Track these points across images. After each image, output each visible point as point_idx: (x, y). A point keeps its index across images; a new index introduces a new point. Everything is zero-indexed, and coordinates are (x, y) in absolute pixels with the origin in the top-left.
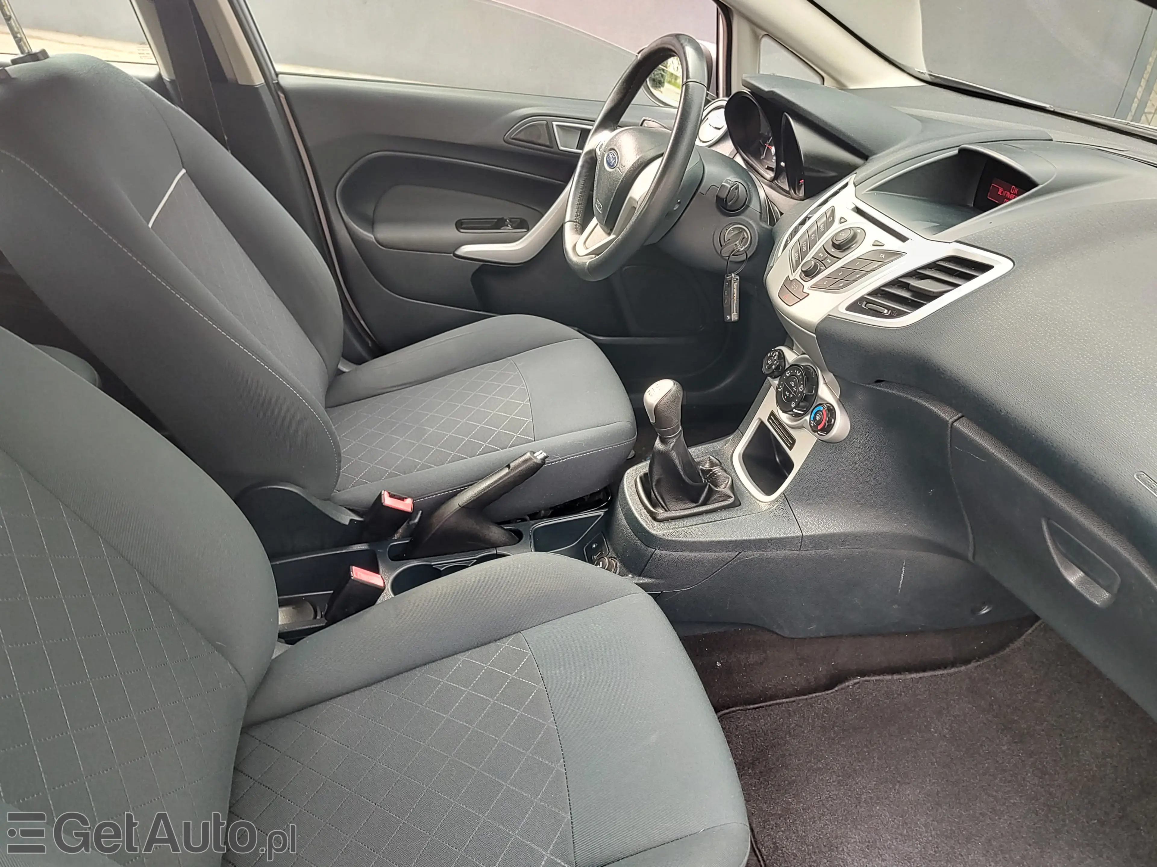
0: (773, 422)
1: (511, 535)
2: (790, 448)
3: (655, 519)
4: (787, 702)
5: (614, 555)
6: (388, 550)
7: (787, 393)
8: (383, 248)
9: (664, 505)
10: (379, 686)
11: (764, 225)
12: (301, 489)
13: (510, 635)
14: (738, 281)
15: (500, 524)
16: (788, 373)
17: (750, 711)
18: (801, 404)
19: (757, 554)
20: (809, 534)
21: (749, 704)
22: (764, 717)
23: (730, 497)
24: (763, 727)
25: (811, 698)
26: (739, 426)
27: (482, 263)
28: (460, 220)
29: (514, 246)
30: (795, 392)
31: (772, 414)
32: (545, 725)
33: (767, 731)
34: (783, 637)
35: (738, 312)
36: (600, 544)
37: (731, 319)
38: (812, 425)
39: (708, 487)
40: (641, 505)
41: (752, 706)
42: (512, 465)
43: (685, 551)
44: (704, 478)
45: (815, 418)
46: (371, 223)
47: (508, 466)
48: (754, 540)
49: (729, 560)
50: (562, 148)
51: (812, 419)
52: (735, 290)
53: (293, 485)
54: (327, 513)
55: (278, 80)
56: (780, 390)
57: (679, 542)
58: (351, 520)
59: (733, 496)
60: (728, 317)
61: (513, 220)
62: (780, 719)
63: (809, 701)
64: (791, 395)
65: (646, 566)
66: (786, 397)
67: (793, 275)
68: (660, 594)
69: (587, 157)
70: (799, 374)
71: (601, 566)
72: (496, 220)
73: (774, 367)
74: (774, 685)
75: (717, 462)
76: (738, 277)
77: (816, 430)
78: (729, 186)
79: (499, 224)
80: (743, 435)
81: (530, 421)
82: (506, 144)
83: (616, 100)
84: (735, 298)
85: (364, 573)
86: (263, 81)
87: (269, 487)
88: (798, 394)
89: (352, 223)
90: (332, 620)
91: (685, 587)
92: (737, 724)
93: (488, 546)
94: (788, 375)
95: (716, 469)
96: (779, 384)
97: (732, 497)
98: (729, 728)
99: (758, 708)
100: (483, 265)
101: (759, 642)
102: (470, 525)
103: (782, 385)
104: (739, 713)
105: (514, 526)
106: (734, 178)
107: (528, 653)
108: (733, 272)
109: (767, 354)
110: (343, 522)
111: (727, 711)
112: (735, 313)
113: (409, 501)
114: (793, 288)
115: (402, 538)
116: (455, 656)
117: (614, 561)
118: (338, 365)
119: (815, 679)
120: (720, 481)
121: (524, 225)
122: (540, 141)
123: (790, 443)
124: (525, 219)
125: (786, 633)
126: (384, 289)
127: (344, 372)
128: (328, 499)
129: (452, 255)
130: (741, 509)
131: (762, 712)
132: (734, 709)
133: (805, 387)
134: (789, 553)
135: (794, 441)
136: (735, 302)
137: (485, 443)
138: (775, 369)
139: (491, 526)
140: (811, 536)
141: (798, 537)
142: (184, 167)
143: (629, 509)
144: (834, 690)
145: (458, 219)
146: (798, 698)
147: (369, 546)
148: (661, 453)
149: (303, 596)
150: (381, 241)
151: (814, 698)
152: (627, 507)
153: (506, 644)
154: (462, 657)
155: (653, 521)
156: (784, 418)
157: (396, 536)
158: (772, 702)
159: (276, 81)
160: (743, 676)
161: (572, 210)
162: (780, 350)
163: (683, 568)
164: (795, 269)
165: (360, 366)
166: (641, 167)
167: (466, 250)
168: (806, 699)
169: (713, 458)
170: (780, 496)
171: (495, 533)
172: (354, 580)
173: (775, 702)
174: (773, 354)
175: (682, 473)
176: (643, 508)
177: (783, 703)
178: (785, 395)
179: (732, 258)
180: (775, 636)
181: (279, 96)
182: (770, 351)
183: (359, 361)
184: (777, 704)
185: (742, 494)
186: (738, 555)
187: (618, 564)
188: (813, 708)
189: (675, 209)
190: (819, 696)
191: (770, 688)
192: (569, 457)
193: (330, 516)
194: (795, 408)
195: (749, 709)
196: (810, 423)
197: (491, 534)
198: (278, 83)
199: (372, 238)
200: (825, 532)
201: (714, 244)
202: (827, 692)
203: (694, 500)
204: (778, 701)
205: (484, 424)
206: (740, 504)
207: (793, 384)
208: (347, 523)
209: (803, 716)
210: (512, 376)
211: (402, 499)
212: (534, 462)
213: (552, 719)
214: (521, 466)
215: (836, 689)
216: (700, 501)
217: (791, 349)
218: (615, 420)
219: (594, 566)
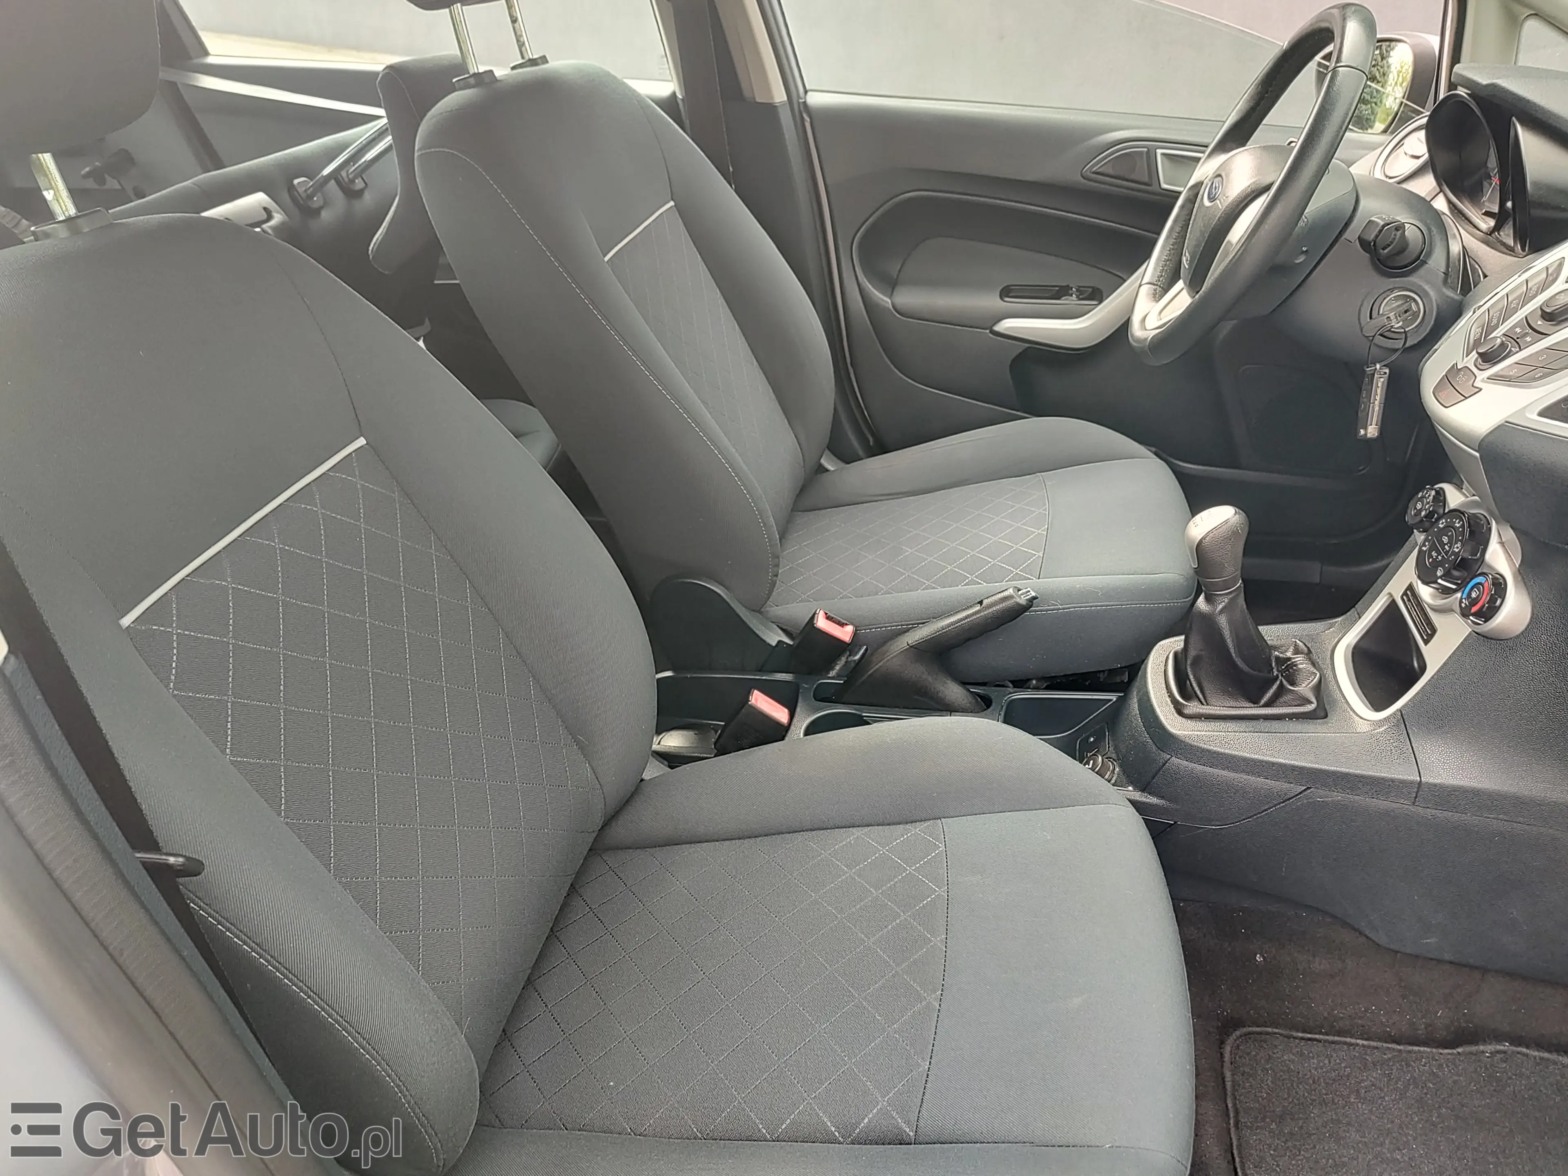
0: (1409, 600)
1: (977, 700)
2: (1426, 642)
3: (1180, 713)
4: (1363, 1046)
5: (1114, 756)
6: (815, 686)
7: (1434, 554)
8: (897, 315)
9: (1201, 696)
10: (752, 841)
11: (1450, 293)
12: (726, 591)
13: (925, 820)
14: (1387, 376)
15: (964, 684)
16: (1443, 523)
17: (1297, 1041)
18: (1456, 573)
19: (1337, 796)
20: (1431, 781)
21: (1298, 1031)
22: (1318, 1056)
23: (1311, 703)
24: (1313, 1071)
25: (1410, 1052)
26: (1356, 604)
27: (1028, 345)
28: (1008, 286)
29: (1075, 324)
30: (1447, 553)
31: (1410, 588)
32: (931, 941)
33: (1319, 1078)
34: (1378, 945)
35: (1379, 424)
36: (1100, 738)
37: (1366, 434)
38: (1463, 605)
39: (1278, 682)
40: (1165, 691)
41: (1300, 1035)
42: (985, 602)
43: (1217, 767)
44: (1278, 671)
45: (1469, 594)
46: (891, 284)
47: (981, 603)
48: (1334, 773)
49: (1287, 797)
50: (1164, 186)
51: (1464, 596)
52: (1379, 391)
53: (716, 584)
54: (751, 626)
55: (805, 98)
56: (1424, 549)
57: (1209, 751)
58: (780, 642)
59: (1314, 700)
60: (1362, 432)
61: (1081, 289)
62: (1346, 1067)
63: (1404, 1055)
64: (1440, 558)
65: (1153, 778)
66: (1431, 560)
67: (1466, 359)
68: (1172, 824)
69: (1190, 193)
70: (1458, 525)
71: (1090, 766)
72: (1057, 288)
73: (1423, 513)
74: (1350, 1016)
75: (1306, 649)
76: (1387, 371)
77: (1467, 613)
78: (1382, 223)
79: (1061, 292)
80: (1360, 618)
81: (1040, 556)
82: (1085, 181)
83: (1245, 111)
84: (1377, 403)
85: (767, 702)
86: (786, 99)
87: (689, 580)
88: (1450, 556)
89: (868, 283)
90: (722, 751)
91: (1213, 823)
92: (1270, 1053)
93: (940, 708)
94: (1441, 526)
95: (1299, 659)
96: (1426, 540)
97: (1312, 703)
98: (1255, 1056)
99: (1310, 1039)
100: (1029, 348)
101: (1334, 942)
102: (918, 672)
103: (1429, 541)
104: (1277, 1038)
105: (985, 690)
106: (1407, 218)
107: (940, 847)
108: (1379, 362)
109: (1418, 493)
110: (769, 641)
111: (1258, 1029)
112: (1373, 426)
113: (850, 629)
114: (1460, 381)
115: (838, 677)
116: (851, 829)
117: (1113, 763)
118: (820, 459)
119: (1428, 1026)
120: (1299, 678)
121: (1097, 295)
122: (1133, 177)
123: (1428, 635)
124: (1099, 287)
125: (1382, 939)
126: (896, 371)
127: (827, 470)
128: (760, 612)
129: (988, 331)
130: (1327, 723)
131: (1317, 1048)
132: (1270, 1030)
133: (1462, 546)
134: (1394, 805)
135: (1434, 631)
136: (1377, 408)
137: (972, 575)
138: (1426, 517)
139: (948, 682)
140: (1435, 785)
141: (1412, 782)
142: (672, 199)
143: (1147, 694)
144: (1455, 1051)
145: (1005, 285)
146: (1385, 1045)
147: (796, 678)
148: (1203, 616)
149: (712, 724)
150: (898, 307)
151: (1415, 1052)
152: (1145, 690)
153: (917, 829)
154: (857, 832)
155: (1176, 715)
156: (1425, 592)
157: (832, 673)
158: (1336, 1038)
159: (803, 100)
160: (1297, 987)
161: (1155, 269)
162: (1441, 489)
163: (1212, 794)
164: (1469, 351)
165: (848, 466)
166: (1249, 198)
167: (1008, 325)
168: (1400, 1051)
169: (1301, 644)
170: (1394, 713)
171: (954, 691)
172: (751, 706)
173: (1343, 1039)
174: (1427, 493)
175: (1232, 651)
176: (1167, 695)
177: (1358, 1045)
178: (1430, 556)
179: (1379, 340)
180: (1362, 939)
181: (802, 119)
182: (1422, 489)
183: (847, 458)
184: (1345, 1043)
185: (1334, 702)
186: (1305, 790)
187: (1117, 769)
188: (1410, 1068)
189: (1297, 261)
190: (1424, 1052)
191: (1342, 1018)
192: (1075, 608)
193: (755, 630)
194: (1441, 577)
195: (1295, 1038)
196: (1461, 602)
197: (946, 693)
198: (805, 103)
199: (888, 303)
200: (1462, 783)
201: (1359, 320)
202: (1441, 1051)
203: (1254, 700)
204: (1348, 1040)
205: (978, 552)
206: (1326, 716)
207: (1445, 539)
208: (774, 643)
209: (1389, 1075)
210: (1035, 496)
211: (842, 625)
212: (1016, 602)
213: (944, 936)
214: (997, 605)
215: (1460, 1050)
216: (1263, 702)
217: (1459, 487)
218: (1163, 571)
219: (1082, 765)
